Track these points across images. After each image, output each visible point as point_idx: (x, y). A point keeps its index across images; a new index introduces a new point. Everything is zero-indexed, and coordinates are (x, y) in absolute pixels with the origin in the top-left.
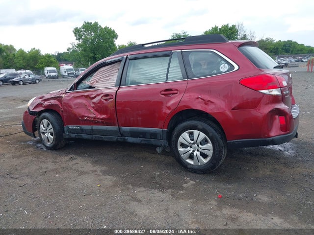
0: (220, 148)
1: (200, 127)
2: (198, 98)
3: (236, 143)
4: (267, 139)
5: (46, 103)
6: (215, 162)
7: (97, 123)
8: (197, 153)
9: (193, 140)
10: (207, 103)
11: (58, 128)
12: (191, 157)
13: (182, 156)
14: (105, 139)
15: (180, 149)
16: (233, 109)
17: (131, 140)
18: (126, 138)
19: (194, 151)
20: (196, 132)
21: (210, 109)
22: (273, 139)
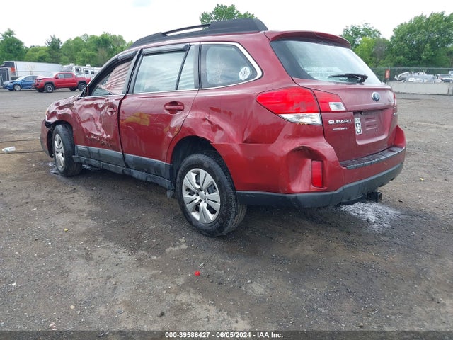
0: (228, 201)
1: (206, 165)
2: (204, 120)
3: (248, 196)
4: (288, 195)
5: (60, 112)
6: (222, 221)
7: (102, 145)
8: (203, 205)
9: (198, 183)
10: (215, 128)
11: (69, 147)
12: (197, 208)
13: (187, 206)
14: (112, 169)
15: (186, 196)
16: (245, 142)
17: (136, 174)
18: (132, 170)
19: (201, 201)
20: (202, 172)
21: (217, 138)
22: (296, 197)
